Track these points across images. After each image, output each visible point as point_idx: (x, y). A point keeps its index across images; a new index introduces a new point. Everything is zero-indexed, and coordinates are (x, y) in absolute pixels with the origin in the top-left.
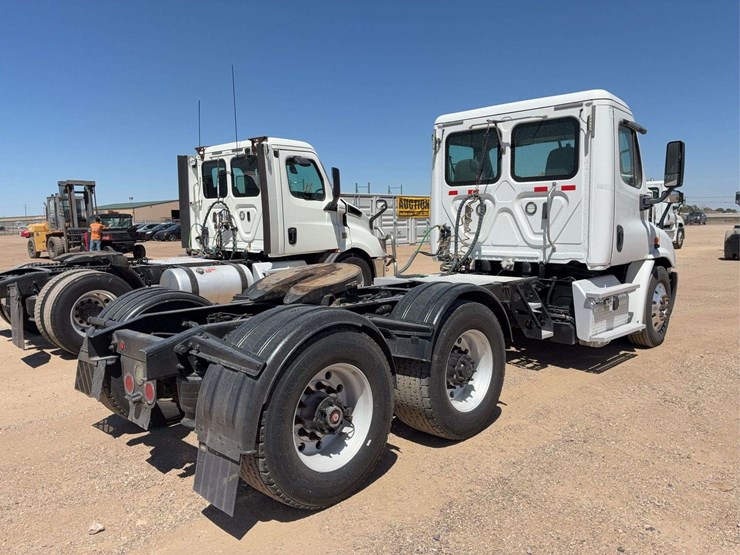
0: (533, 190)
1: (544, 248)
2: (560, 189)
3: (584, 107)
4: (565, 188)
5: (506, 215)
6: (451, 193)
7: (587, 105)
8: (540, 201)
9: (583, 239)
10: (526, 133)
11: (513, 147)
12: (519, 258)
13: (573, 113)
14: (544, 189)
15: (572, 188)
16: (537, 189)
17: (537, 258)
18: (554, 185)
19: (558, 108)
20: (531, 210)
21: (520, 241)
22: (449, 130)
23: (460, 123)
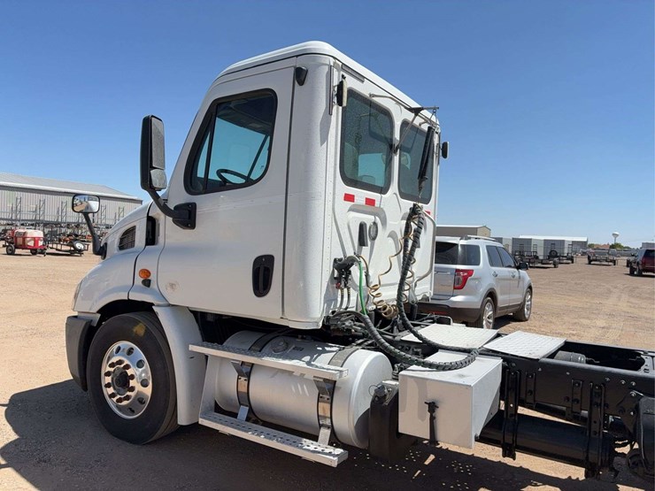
6: (346, 197)
22: (349, 82)
23: (361, 78)
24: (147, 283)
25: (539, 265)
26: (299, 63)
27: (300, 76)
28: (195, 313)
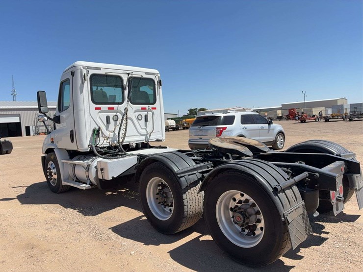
0: (141, 109)
1: (147, 135)
2: (151, 109)
3: (156, 76)
4: (153, 108)
5: (129, 120)
8: (144, 114)
11: (129, 87)
12: (136, 141)
13: (152, 77)
14: (145, 109)
15: (155, 108)
17: (144, 140)
18: (149, 107)
19: (147, 73)
20: (140, 118)
21: (136, 133)
22: (92, 72)
23: (99, 69)
24: (53, 142)
25: (356, 119)
26: (71, 70)
27: (73, 74)
28: (68, 151)
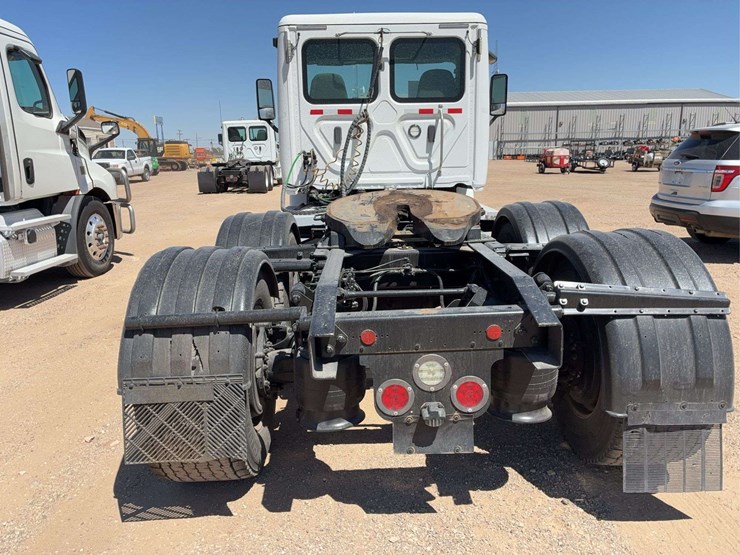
0: (417, 112)
1: (429, 173)
2: (446, 112)
3: (470, 29)
4: (451, 111)
5: (386, 138)
6: (313, 112)
7: (473, 27)
8: (425, 123)
9: (469, 162)
10: (408, 49)
11: (392, 63)
12: (401, 184)
13: (459, 33)
14: (430, 111)
15: (459, 111)
16: (422, 111)
17: (421, 184)
18: (440, 107)
19: (443, 26)
20: (415, 134)
21: (402, 166)
22: (306, 36)
23: (323, 27)
